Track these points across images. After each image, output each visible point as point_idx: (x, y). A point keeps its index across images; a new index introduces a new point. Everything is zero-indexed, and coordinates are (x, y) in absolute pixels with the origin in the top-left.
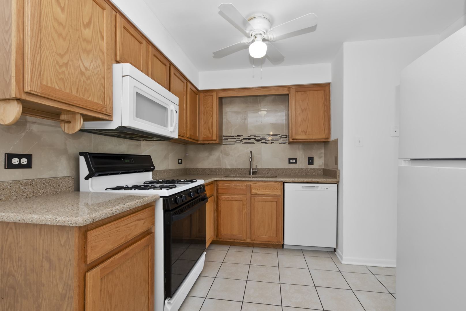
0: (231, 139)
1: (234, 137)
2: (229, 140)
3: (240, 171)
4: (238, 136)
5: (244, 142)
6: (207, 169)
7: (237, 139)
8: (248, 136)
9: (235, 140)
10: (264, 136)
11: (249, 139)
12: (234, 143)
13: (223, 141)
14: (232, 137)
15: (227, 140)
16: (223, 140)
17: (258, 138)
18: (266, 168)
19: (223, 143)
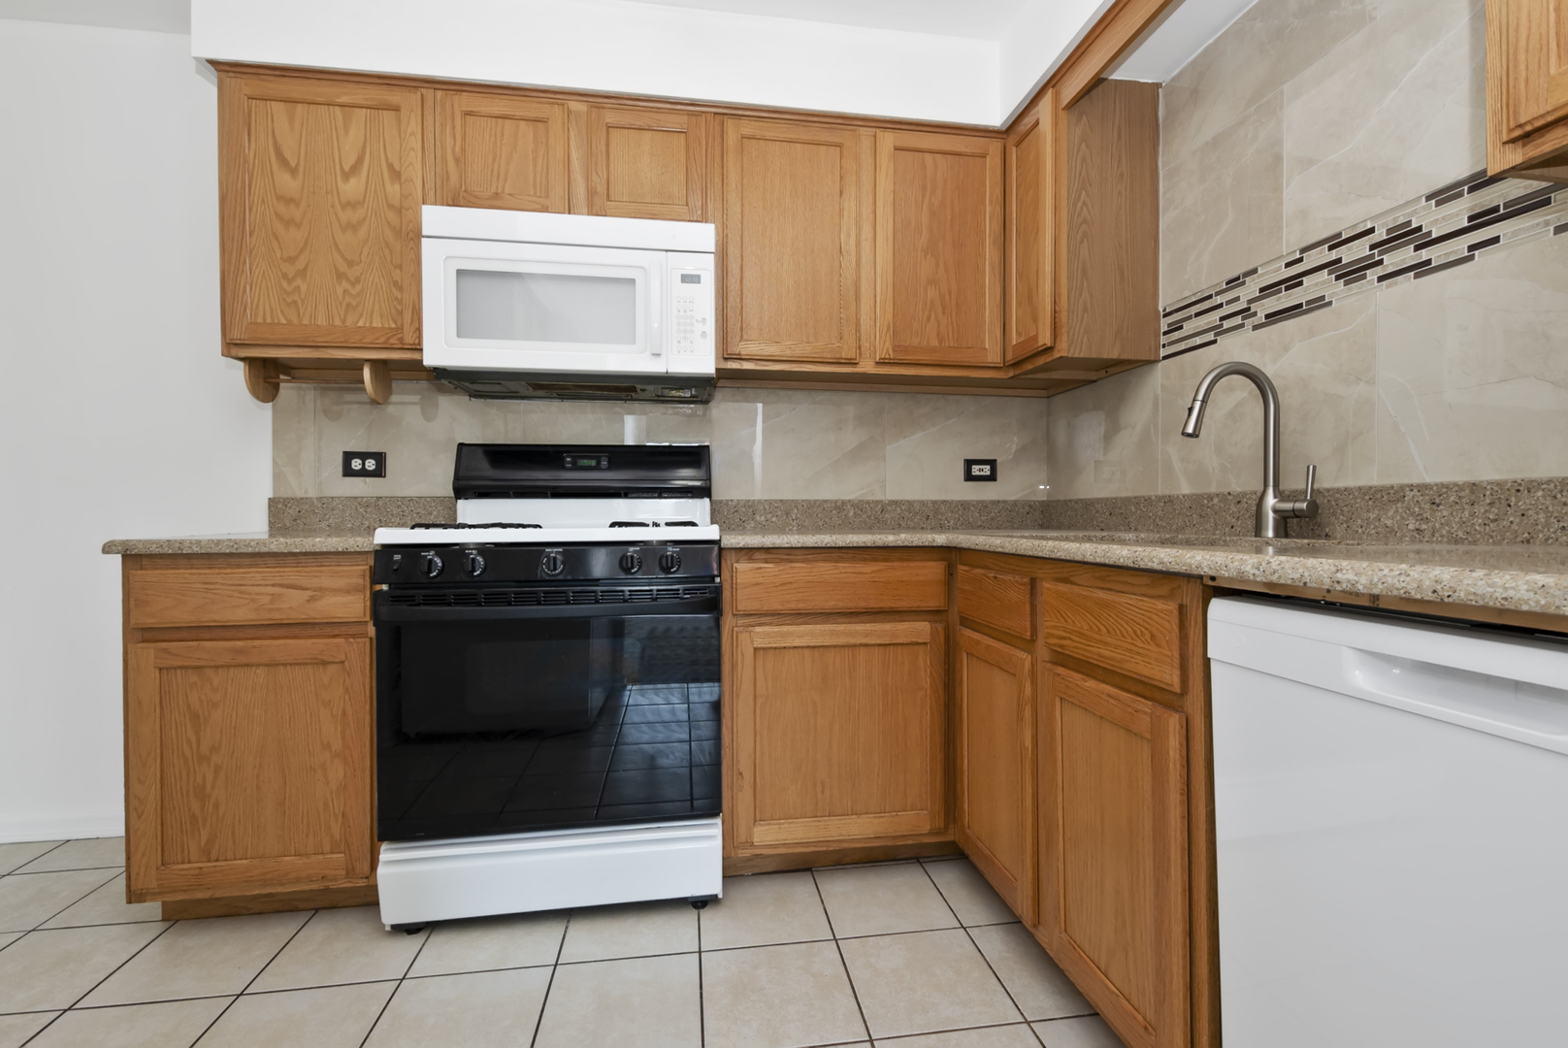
0: (1197, 315)
1: (1210, 297)
2: (1189, 328)
3: (1234, 509)
4: (1234, 282)
5: (1261, 317)
6: (1099, 500)
7: (1229, 302)
8: (1288, 265)
9: (1213, 318)
10: (1401, 221)
11: (1293, 282)
12: (1210, 336)
13: (1163, 340)
14: (1202, 304)
15: (1181, 327)
16: (1165, 333)
17: (1349, 254)
18: (1402, 487)
19: (1163, 353)
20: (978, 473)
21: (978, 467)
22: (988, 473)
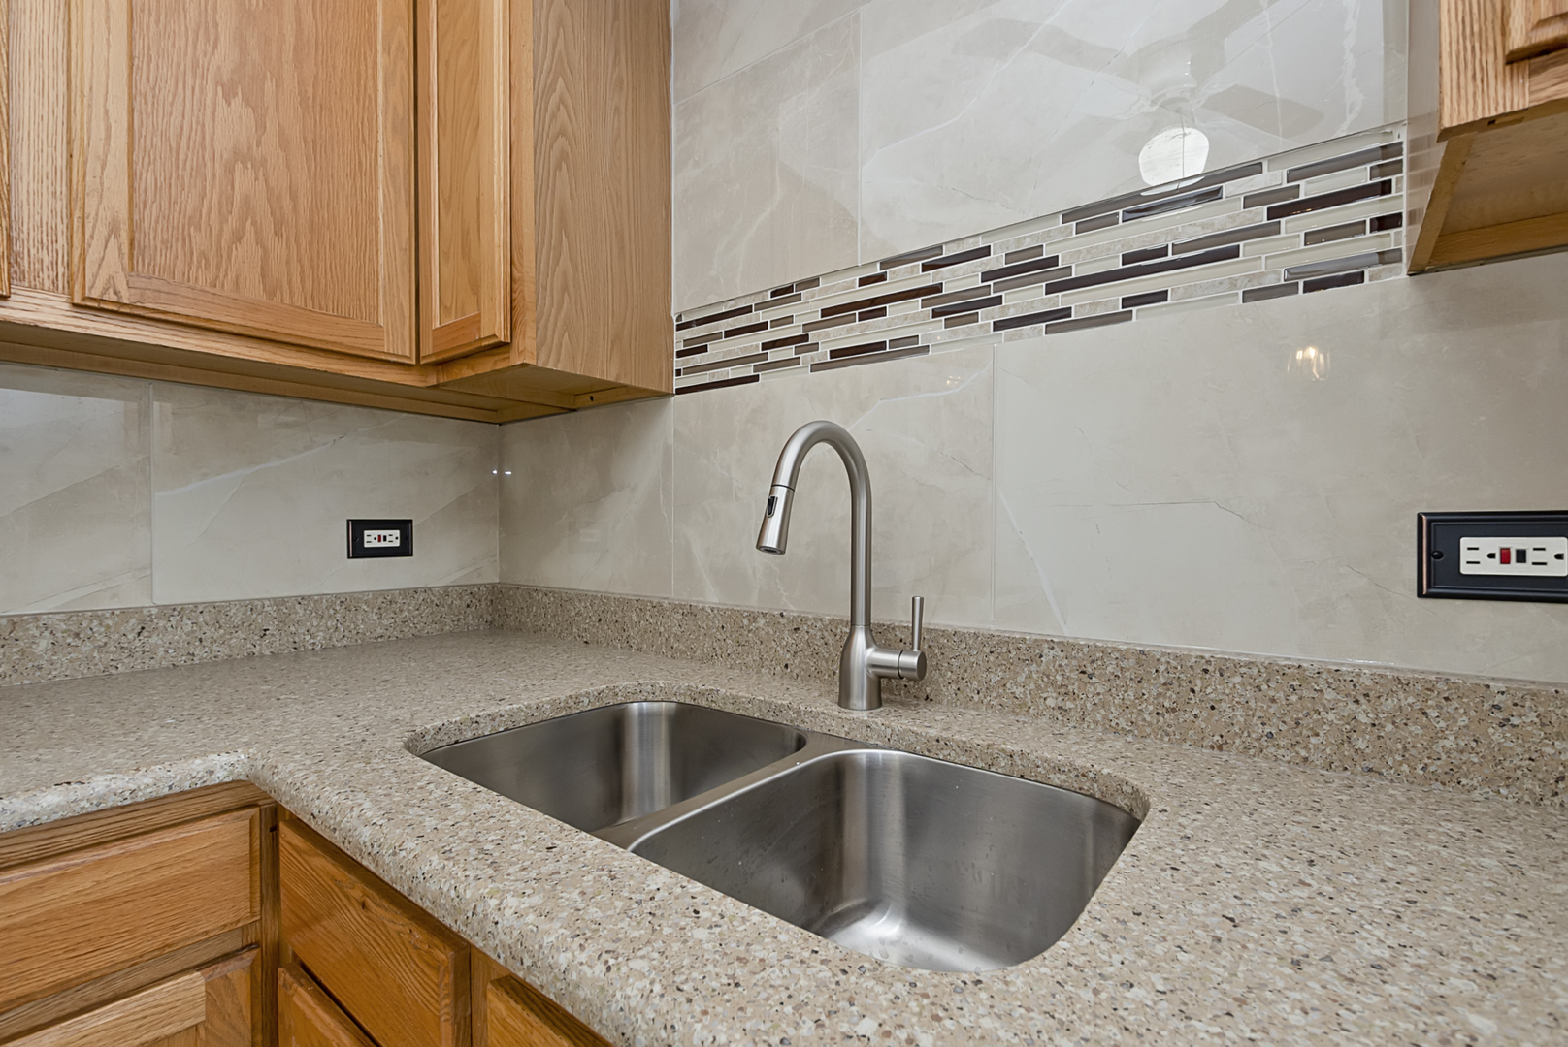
0: (729, 334)
1: (748, 310)
2: (717, 351)
3: (788, 638)
4: (783, 294)
5: (823, 354)
6: (581, 596)
7: (777, 323)
8: (863, 282)
9: (753, 342)
10: (1027, 244)
11: (872, 309)
12: (748, 370)
13: (678, 363)
14: (735, 319)
15: (704, 349)
16: (680, 354)
17: (960, 279)
18: (1038, 643)
19: (678, 383)
20: (376, 544)
21: (375, 533)
22: (397, 543)
